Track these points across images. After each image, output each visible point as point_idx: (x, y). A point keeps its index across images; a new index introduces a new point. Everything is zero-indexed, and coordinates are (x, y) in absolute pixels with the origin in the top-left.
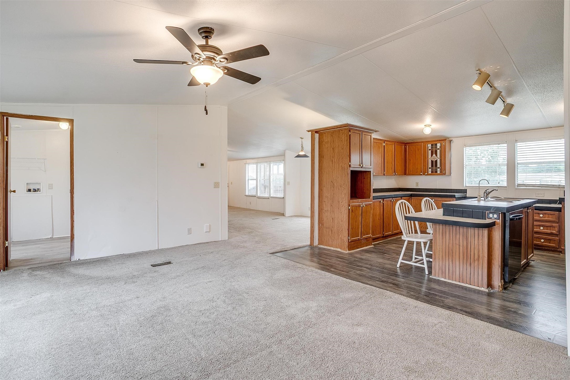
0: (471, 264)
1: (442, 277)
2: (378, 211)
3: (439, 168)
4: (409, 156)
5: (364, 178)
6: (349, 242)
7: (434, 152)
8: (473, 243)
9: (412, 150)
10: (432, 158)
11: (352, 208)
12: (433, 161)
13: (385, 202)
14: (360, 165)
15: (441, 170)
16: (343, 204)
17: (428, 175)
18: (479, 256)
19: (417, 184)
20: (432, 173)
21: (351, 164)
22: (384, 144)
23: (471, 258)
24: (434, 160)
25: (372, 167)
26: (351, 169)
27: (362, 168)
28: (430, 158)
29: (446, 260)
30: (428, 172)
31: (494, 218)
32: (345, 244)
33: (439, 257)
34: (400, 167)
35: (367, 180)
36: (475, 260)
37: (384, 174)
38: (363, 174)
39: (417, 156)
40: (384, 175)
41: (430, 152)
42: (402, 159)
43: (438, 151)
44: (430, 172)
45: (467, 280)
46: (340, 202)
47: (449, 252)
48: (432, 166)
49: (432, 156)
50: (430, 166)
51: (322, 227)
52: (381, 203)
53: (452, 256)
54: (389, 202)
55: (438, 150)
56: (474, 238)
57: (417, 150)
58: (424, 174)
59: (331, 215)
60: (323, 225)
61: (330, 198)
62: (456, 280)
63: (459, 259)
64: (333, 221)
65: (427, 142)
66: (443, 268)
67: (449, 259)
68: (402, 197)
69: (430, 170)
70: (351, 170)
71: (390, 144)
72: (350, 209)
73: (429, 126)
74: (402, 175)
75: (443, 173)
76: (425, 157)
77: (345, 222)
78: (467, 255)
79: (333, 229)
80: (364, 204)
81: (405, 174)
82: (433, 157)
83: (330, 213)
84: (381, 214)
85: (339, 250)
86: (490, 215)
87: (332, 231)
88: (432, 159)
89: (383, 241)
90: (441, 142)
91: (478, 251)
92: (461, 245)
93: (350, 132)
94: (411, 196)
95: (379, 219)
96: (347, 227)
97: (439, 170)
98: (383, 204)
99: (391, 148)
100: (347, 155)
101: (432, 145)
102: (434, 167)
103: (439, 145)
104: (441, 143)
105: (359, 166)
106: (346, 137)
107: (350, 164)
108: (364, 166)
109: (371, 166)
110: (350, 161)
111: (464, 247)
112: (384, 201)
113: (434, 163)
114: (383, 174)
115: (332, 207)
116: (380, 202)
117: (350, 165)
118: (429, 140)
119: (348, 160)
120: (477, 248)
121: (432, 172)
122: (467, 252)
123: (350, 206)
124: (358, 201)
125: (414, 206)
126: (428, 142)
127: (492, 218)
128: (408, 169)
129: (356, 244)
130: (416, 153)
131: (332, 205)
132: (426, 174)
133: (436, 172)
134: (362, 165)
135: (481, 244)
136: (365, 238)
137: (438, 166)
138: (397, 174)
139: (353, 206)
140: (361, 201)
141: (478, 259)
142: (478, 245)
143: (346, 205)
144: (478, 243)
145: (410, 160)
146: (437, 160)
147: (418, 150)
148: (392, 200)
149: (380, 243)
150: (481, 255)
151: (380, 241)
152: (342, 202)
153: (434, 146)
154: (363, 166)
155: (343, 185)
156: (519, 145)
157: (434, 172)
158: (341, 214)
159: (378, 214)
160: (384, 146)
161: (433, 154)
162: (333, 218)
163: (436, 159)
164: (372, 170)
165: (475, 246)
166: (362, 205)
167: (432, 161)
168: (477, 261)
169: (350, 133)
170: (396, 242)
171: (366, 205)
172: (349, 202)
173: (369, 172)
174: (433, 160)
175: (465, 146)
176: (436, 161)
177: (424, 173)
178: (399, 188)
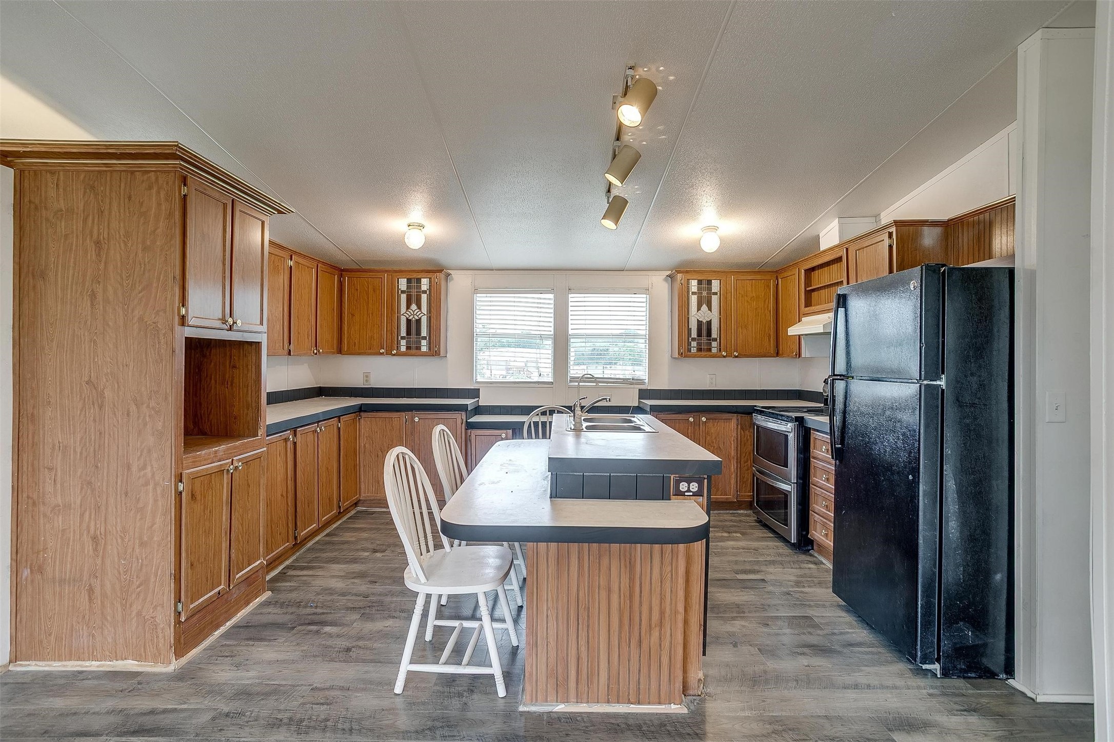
0: (640, 641)
1: (557, 697)
2: (280, 469)
3: (424, 338)
4: (349, 305)
5: (234, 367)
6: (178, 622)
7: (414, 299)
8: (648, 578)
9: (357, 290)
10: (407, 312)
11: (193, 484)
12: (411, 320)
13: (299, 439)
14: (224, 321)
15: (430, 343)
16: (150, 475)
17: (399, 354)
18: (662, 613)
19: (367, 377)
20: (409, 351)
21: (187, 311)
22: (291, 263)
23: (640, 625)
24: (414, 317)
25: (264, 328)
26: (189, 332)
27: (230, 329)
28: (405, 313)
29: (568, 641)
30: (398, 349)
31: (691, 494)
32: (161, 635)
33: (547, 638)
34: (327, 335)
35: (245, 372)
36: (653, 626)
37: (290, 351)
38: (231, 351)
39: (370, 306)
40: (289, 353)
41: (404, 297)
42: (333, 310)
43: (424, 297)
44: (403, 349)
45: (629, 693)
46: (134, 469)
47: (578, 615)
48: (409, 332)
49: (408, 307)
50: (403, 333)
51: (32, 581)
52: (289, 443)
53: (588, 626)
54: (310, 436)
55: (423, 295)
56: (651, 562)
57: (371, 290)
58: (389, 353)
59: (85, 525)
60: (41, 570)
61: (78, 450)
62: (598, 699)
63: (609, 631)
64: (95, 550)
65: (396, 271)
66: (560, 671)
67: (578, 637)
68: (339, 417)
69: (403, 342)
70: (186, 337)
71: (306, 264)
72: (181, 493)
73: (421, 226)
74: (334, 353)
75: (435, 352)
76: (393, 309)
77: (159, 545)
78: (630, 616)
79: (97, 584)
80: (239, 460)
81: (340, 351)
82: (411, 311)
83: (82, 515)
84: (289, 478)
85: (130, 665)
86: (681, 484)
87: (91, 591)
88: (408, 316)
89: (294, 557)
90: (430, 275)
91: (661, 599)
92: (615, 587)
93: (185, 185)
94: (362, 409)
95: (284, 494)
96: (168, 566)
97: (424, 342)
98: (295, 444)
99: (307, 280)
100: (171, 276)
101: (409, 281)
102: (413, 336)
103: (425, 284)
104: (430, 278)
105: (218, 324)
106: (167, 200)
107: (183, 311)
108: (239, 322)
109: (262, 324)
110: (183, 302)
111: (622, 595)
112: (295, 436)
113: (413, 327)
114: (286, 352)
115: (93, 490)
116: (286, 440)
117: (183, 316)
118: (403, 268)
119: (173, 295)
120: (658, 590)
121: (408, 348)
122: (630, 607)
123: (181, 481)
124: (216, 452)
125: (366, 437)
126: (401, 272)
127: (686, 494)
128: (348, 338)
129: (208, 618)
130: (368, 298)
131: (90, 483)
132: (395, 351)
133: (419, 348)
134: (230, 321)
135: (669, 575)
136: (245, 577)
137: (424, 333)
138: (321, 351)
139: (194, 478)
140: (228, 449)
141: (661, 622)
142: (661, 582)
143: (166, 480)
144: (661, 575)
145: (353, 315)
146: (420, 319)
147: (374, 291)
148: (318, 429)
149: (288, 567)
150: (668, 610)
151: (287, 563)
152: (144, 468)
153: (414, 284)
154: (234, 323)
155: (150, 398)
156: (573, 298)
157: (413, 349)
158: (138, 517)
159: (279, 479)
160: (291, 267)
161: (411, 304)
162: (95, 539)
163: (418, 316)
164: (263, 339)
165: (653, 586)
166: (232, 467)
167: (409, 321)
168: (658, 629)
169: (184, 190)
170: (335, 554)
171: (246, 462)
172: (179, 462)
173: (254, 346)
174: (410, 318)
175: (476, 291)
176: (419, 322)
177: (390, 349)
178: (320, 387)
